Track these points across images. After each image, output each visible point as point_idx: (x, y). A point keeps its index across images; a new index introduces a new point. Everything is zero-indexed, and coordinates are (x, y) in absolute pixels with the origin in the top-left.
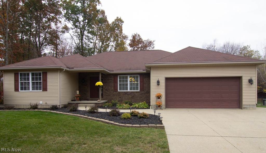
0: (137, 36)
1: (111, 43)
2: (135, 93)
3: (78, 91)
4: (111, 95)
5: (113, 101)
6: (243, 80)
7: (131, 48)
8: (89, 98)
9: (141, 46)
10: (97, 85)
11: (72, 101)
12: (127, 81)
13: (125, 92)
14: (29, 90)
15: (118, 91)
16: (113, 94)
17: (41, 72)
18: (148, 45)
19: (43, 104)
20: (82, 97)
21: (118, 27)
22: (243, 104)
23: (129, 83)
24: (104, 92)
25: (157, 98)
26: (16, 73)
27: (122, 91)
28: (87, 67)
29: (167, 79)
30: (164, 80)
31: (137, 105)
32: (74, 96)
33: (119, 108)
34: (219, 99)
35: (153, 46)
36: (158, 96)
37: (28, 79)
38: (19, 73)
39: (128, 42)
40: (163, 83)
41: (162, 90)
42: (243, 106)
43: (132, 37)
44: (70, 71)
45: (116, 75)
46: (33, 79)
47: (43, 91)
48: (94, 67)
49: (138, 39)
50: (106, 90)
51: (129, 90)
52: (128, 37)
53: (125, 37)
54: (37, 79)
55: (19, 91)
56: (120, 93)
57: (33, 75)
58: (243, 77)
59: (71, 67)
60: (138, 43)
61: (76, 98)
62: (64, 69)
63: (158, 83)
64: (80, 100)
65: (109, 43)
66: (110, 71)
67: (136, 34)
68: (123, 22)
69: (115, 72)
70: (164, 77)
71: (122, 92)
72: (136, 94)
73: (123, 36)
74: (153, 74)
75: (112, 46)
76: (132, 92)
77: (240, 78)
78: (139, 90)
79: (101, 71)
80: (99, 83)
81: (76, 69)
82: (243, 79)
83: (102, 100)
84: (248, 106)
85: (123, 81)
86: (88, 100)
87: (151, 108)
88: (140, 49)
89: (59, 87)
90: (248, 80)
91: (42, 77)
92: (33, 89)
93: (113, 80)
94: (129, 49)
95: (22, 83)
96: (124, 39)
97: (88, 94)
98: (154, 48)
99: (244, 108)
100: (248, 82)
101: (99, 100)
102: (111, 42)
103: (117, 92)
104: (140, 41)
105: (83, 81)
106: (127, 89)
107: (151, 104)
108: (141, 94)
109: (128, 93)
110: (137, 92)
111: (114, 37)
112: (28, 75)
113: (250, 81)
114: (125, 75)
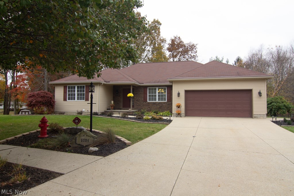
0: (177, 38)
1: (148, 47)
2: (162, 103)
3: (113, 101)
4: (141, 105)
5: (142, 110)
6: (253, 93)
7: (170, 53)
8: (122, 107)
9: (182, 49)
10: (129, 96)
11: (107, 109)
12: (155, 93)
13: (153, 103)
14: (75, 100)
15: (147, 101)
16: (143, 104)
17: (85, 85)
18: (190, 49)
19: (85, 111)
20: (116, 107)
21: (155, 30)
22: (254, 114)
23: (157, 94)
24: (135, 103)
25: (177, 107)
26: (65, 86)
27: (151, 101)
28: (120, 81)
29: (186, 92)
30: (184, 92)
31: (161, 114)
32: (109, 106)
33: (146, 115)
34: (232, 109)
35: (195, 51)
36: (178, 106)
37: (74, 91)
38: (67, 86)
39: (166, 46)
40: (183, 94)
41: (181, 101)
42: (254, 116)
43: (171, 41)
44: (106, 84)
45: (146, 87)
46: (78, 91)
47: (85, 101)
48: (126, 81)
49: (179, 42)
50: (137, 100)
51: (157, 101)
52: (166, 40)
53: (163, 41)
54: (81, 91)
55: (66, 101)
56: (149, 103)
57: (78, 87)
58: (253, 90)
59: (108, 81)
60: (179, 47)
61: (111, 107)
62: (102, 83)
63: (179, 94)
64: (114, 109)
65: (145, 47)
66: (140, 84)
67: (176, 37)
68: (161, 24)
69: (145, 84)
70: (184, 90)
71: (151, 103)
72: (164, 104)
73: (160, 39)
74: (175, 87)
75: (149, 50)
76: (160, 103)
77: (250, 91)
78: (166, 101)
79: (132, 84)
80: (131, 95)
81: (112, 83)
82: (253, 91)
83: (133, 109)
84: (259, 116)
85: (152, 93)
86: (121, 109)
87: (172, 116)
88: (180, 53)
89: (98, 98)
90: (258, 93)
91: (85, 89)
92: (78, 99)
93: (143, 91)
94: (168, 54)
95: (69, 94)
96: (162, 42)
97: (121, 104)
98: (196, 53)
99: (255, 117)
100: (258, 94)
101: (130, 109)
102: (147, 45)
103: (147, 103)
104: (181, 45)
105: (117, 92)
106: (155, 100)
107: (173, 113)
108: (168, 105)
109: (156, 103)
110: (164, 103)
111: (151, 40)
112: (74, 88)
113: (260, 94)
114: (153, 88)
